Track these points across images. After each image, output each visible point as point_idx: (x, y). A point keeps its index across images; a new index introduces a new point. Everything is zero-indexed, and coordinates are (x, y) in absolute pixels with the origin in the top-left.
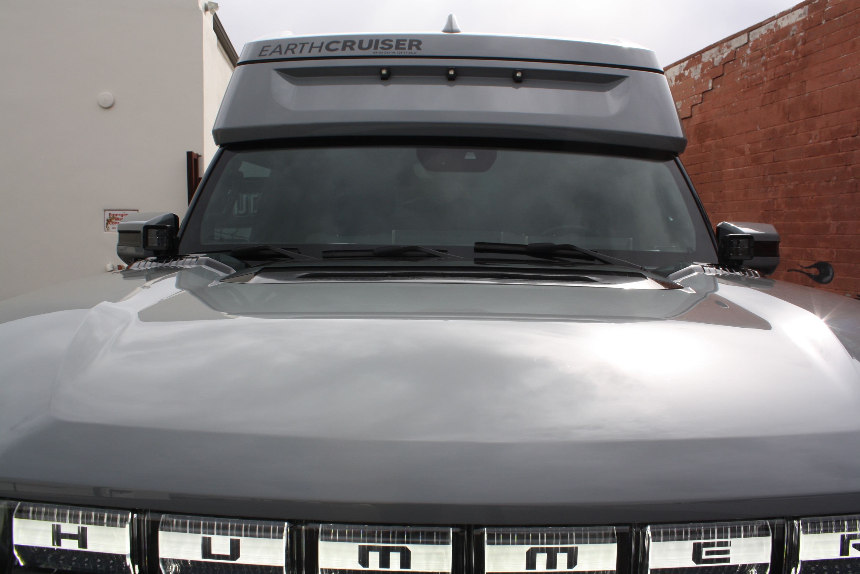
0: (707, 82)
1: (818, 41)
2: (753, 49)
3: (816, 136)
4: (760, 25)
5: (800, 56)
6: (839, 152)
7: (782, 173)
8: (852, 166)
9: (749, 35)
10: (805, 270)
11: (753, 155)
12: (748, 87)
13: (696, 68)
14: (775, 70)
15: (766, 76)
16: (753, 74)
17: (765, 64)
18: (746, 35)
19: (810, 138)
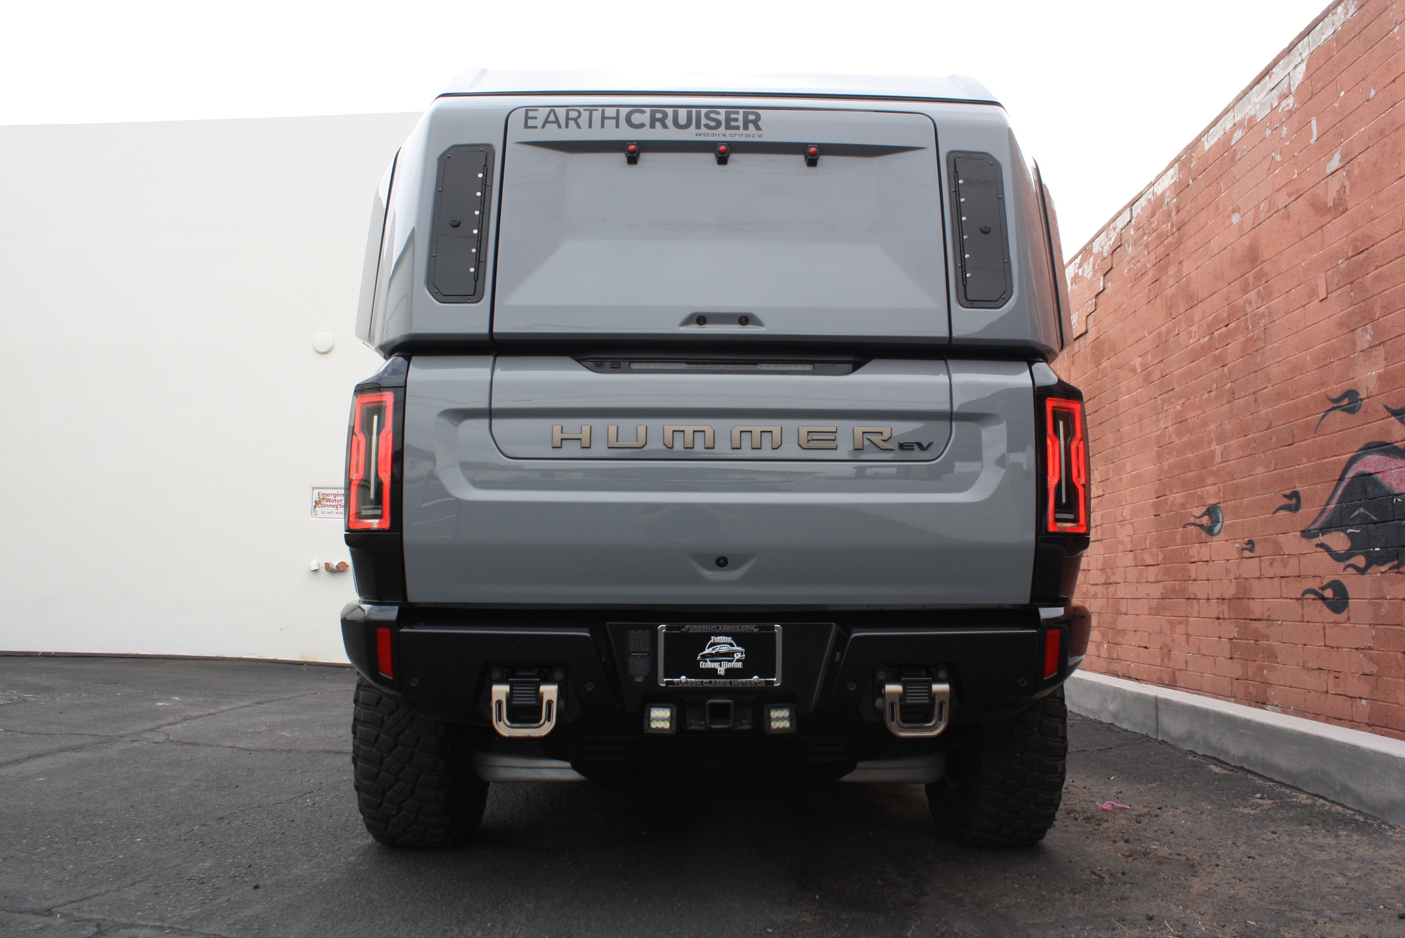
0: (1099, 279)
1: (1188, 208)
2: (1137, 229)
3: (1196, 332)
4: (1140, 196)
5: (1175, 229)
6: (1216, 349)
7: (1171, 390)
8: (1228, 365)
9: (1131, 210)
10: (1198, 522)
11: (1144, 372)
12: (1135, 280)
13: (1089, 264)
14: (1156, 251)
15: (1149, 262)
16: (1138, 262)
17: (1146, 246)
18: (1128, 210)
19: (1191, 337)
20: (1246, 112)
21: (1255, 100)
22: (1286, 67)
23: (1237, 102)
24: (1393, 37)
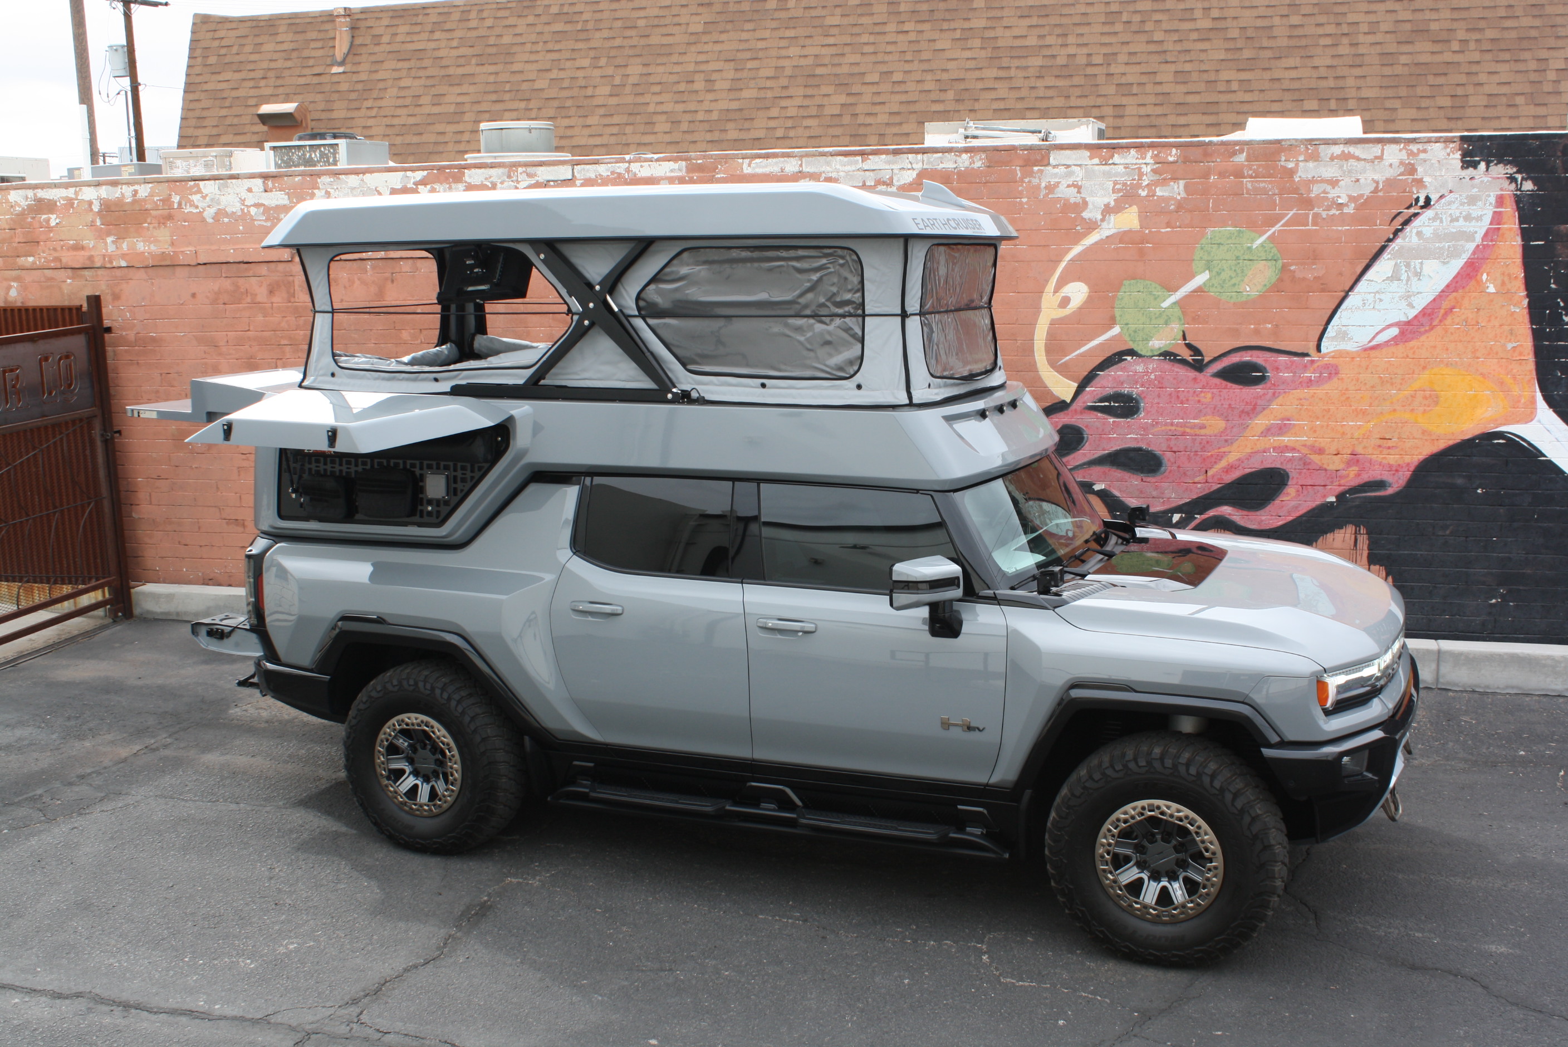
20: (823, 169)
21: (838, 167)
22: (889, 163)
23: (807, 155)
24: (1021, 203)
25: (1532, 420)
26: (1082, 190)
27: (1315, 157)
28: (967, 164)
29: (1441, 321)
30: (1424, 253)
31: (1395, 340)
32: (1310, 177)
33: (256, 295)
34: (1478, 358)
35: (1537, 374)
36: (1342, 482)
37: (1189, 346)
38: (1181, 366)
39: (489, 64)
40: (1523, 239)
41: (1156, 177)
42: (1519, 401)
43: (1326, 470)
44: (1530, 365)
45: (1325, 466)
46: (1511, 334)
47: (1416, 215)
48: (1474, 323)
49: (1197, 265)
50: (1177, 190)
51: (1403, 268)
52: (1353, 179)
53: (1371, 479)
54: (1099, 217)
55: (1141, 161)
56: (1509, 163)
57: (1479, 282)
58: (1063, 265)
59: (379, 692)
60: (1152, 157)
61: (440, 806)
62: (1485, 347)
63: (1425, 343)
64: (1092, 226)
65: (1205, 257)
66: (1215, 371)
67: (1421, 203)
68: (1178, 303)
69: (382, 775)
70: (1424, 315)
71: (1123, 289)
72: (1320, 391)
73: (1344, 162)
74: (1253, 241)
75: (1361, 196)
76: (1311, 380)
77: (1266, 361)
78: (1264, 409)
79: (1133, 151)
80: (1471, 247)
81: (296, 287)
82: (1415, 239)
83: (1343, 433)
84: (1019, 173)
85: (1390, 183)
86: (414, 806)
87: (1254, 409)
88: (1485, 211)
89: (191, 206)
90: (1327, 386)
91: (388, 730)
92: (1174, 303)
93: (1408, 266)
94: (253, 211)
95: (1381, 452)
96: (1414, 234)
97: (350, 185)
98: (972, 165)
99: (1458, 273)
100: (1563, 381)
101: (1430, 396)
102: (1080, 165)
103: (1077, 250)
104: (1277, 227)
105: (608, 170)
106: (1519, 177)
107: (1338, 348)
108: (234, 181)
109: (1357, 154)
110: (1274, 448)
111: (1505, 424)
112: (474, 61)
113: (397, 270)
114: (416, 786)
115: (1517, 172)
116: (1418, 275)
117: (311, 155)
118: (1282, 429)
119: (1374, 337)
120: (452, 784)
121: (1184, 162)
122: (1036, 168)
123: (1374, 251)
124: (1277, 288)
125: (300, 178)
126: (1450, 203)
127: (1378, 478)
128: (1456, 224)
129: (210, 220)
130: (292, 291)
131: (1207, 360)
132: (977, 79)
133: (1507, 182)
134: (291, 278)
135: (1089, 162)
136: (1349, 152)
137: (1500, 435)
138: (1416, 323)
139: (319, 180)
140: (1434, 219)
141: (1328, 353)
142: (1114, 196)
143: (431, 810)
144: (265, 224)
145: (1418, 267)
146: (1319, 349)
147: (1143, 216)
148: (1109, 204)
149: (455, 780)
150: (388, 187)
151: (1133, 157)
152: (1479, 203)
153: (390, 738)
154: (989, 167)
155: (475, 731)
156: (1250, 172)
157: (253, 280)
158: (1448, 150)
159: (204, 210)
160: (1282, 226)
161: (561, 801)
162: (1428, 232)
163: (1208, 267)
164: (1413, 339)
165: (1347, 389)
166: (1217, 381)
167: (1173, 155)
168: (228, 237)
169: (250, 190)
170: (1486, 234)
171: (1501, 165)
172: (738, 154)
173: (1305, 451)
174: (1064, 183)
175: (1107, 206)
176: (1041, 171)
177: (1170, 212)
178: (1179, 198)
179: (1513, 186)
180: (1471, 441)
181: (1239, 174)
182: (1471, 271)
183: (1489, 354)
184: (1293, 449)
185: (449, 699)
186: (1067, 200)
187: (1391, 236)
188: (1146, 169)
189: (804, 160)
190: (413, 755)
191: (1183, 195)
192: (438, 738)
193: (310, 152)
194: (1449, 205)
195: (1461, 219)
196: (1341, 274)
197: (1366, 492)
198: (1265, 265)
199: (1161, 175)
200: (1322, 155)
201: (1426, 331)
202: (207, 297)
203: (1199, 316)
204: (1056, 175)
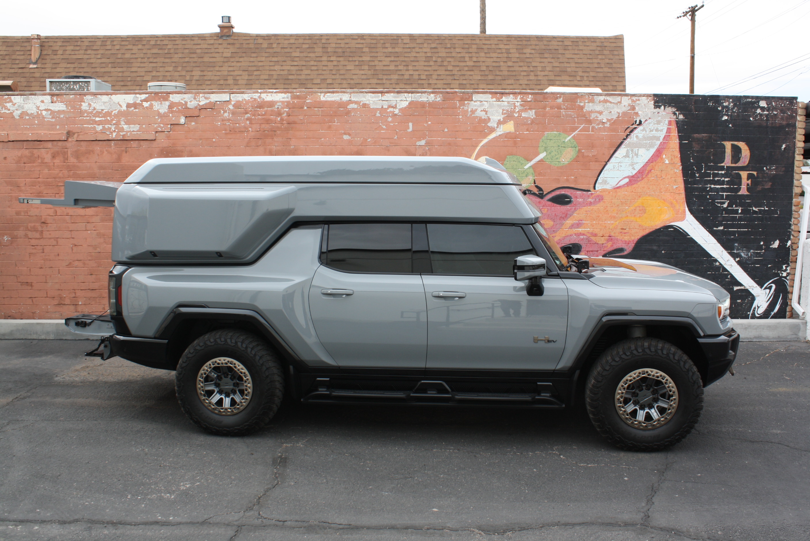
0: (178, 117)
1: (301, 117)
2: (236, 107)
5: (285, 122)
9: (230, 96)
12: (230, 131)
14: (261, 125)
15: (251, 128)
16: (236, 124)
18: (227, 95)
20: (361, 100)
21: (369, 98)
22: (395, 97)
23: (354, 92)
24: (459, 118)
25: (684, 220)
26: (488, 113)
27: (592, 101)
28: (433, 99)
29: (646, 176)
30: (639, 145)
31: (627, 184)
32: (590, 110)
33: (44, 158)
34: (662, 192)
35: (686, 200)
36: (605, 249)
37: (537, 187)
38: (533, 196)
39: (119, 67)
40: (679, 141)
41: (522, 108)
42: (679, 212)
43: (598, 244)
44: (683, 196)
45: (598, 242)
46: (675, 182)
47: (635, 128)
48: (660, 176)
49: (541, 149)
50: (531, 114)
51: (630, 152)
52: (609, 111)
53: (618, 248)
54: (496, 126)
55: (515, 100)
56: (672, 107)
57: (662, 159)
58: (478, 148)
59: (201, 347)
60: (520, 99)
61: (238, 408)
62: (665, 187)
63: (640, 185)
64: (492, 130)
65: (544, 145)
66: (549, 198)
67: (638, 123)
68: (532, 167)
69: (201, 394)
70: (639, 173)
71: (506, 160)
72: (595, 207)
73: (605, 104)
74: (565, 138)
75: (612, 119)
76: (591, 203)
77: (571, 194)
78: (571, 216)
79: (511, 96)
80: (658, 143)
81: (69, 155)
82: (635, 139)
83: (605, 227)
84: (458, 104)
85: (624, 114)
86: (222, 410)
87: (566, 216)
88: (664, 127)
89: (5, 109)
90: (598, 205)
91: (206, 368)
92: (530, 167)
93: (632, 151)
94: (44, 113)
95: (622, 236)
96: (635, 137)
97: (103, 101)
98: (436, 100)
99: (653, 155)
100: (696, 203)
101: (642, 209)
102: (487, 101)
103: (485, 141)
104: (576, 132)
105: (249, 97)
106: (677, 113)
107: (603, 188)
108: (33, 96)
109: (610, 100)
110: (575, 234)
111: (673, 222)
112: (110, 65)
113: (129, 146)
114: (221, 399)
115: (677, 111)
116: (637, 155)
117: (74, 87)
118: (578, 225)
119: (618, 183)
120: (246, 395)
121: (535, 101)
122: (466, 102)
123: (618, 144)
124: (576, 160)
125: (73, 96)
126: (649, 123)
127: (621, 247)
128: (652, 132)
129: (17, 117)
130: (66, 157)
131: (545, 193)
132: (368, 84)
133: (673, 115)
134: (66, 150)
135: (491, 100)
136: (607, 99)
137: (671, 227)
138: (636, 176)
139: (84, 97)
140: (643, 130)
141: (599, 190)
142: (503, 116)
143: (232, 411)
144: (51, 120)
145: (636, 151)
146: (594, 188)
147: (516, 125)
148: (500, 120)
149: (249, 393)
150: (125, 102)
151: (511, 98)
152: (662, 124)
153: (207, 373)
154: (444, 101)
155: (262, 365)
156: (564, 107)
157: (43, 151)
158: (649, 100)
159: (14, 112)
160: (578, 132)
161: (310, 401)
162: (640, 136)
163: (546, 150)
164: (635, 183)
165: (607, 207)
166: (550, 203)
167: (530, 98)
168: (28, 127)
169: (42, 102)
170: (664, 138)
171: (670, 108)
172: (318, 91)
173: (589, 235)
174: (479, 109)
175: (499, 120)
176: (469, 104)
177: (529, 124)
178: (532, 118)
179: (675, 117)
180: (660, 229)
181: (559, 108)
182: (658, 153)
183: (666, 191)
184: (584, 234)
185: (246, 348)
186: (481, 118)
187: (625, 138)
188: (518, 104)
189: (352, 94)
190: (219, 382)
191: (534, 116)
192: (239, 370)
193: (73, 85)
194: (649, 124)
195: (654, 131)
196: (604, 154)
197: (615, 253)
198: (571, 150)
199: (524, 107)
200: (595, 100)
201: (640, 180)
202: (14, 160)
203: (541, 173)
204: (476, 105)
